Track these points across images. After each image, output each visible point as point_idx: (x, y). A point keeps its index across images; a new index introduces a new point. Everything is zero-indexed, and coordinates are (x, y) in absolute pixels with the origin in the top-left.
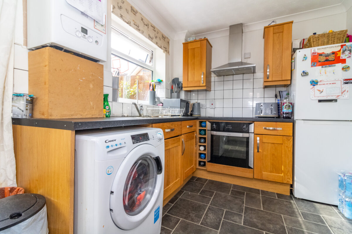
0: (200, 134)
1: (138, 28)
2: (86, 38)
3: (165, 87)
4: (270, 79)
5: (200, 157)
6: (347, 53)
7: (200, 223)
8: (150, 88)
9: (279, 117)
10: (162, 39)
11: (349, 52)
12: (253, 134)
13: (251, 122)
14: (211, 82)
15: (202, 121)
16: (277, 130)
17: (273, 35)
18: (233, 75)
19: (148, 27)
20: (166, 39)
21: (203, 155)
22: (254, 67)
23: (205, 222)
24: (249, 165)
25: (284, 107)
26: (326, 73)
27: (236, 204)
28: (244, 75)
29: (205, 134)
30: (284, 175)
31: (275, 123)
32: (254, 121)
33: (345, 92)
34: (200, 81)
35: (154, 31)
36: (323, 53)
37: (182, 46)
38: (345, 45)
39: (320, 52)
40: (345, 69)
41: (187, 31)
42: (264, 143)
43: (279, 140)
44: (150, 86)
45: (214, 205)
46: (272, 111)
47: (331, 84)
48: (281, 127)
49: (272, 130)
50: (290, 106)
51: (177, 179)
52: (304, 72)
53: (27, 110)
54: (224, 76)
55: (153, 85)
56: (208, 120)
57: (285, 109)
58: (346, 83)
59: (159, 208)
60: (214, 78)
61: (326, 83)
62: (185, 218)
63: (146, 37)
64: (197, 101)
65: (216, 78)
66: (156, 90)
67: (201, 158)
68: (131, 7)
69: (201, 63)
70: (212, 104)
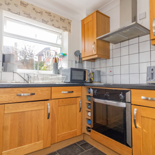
1: (29, 16)
13: (128, 89)
14: (110, 50)
15: (88, 87)
18: (129, 40)
20: (66, 21)
24: (127, 142)
28: (140, 37)
29: (90, 101)
32: (131, 89)
34: (92, 51)
35: (49, 16)
42: (143, 117)
54: (120, 42)
60: (112, 46)
69: (93, 34)
70: (111, 71)
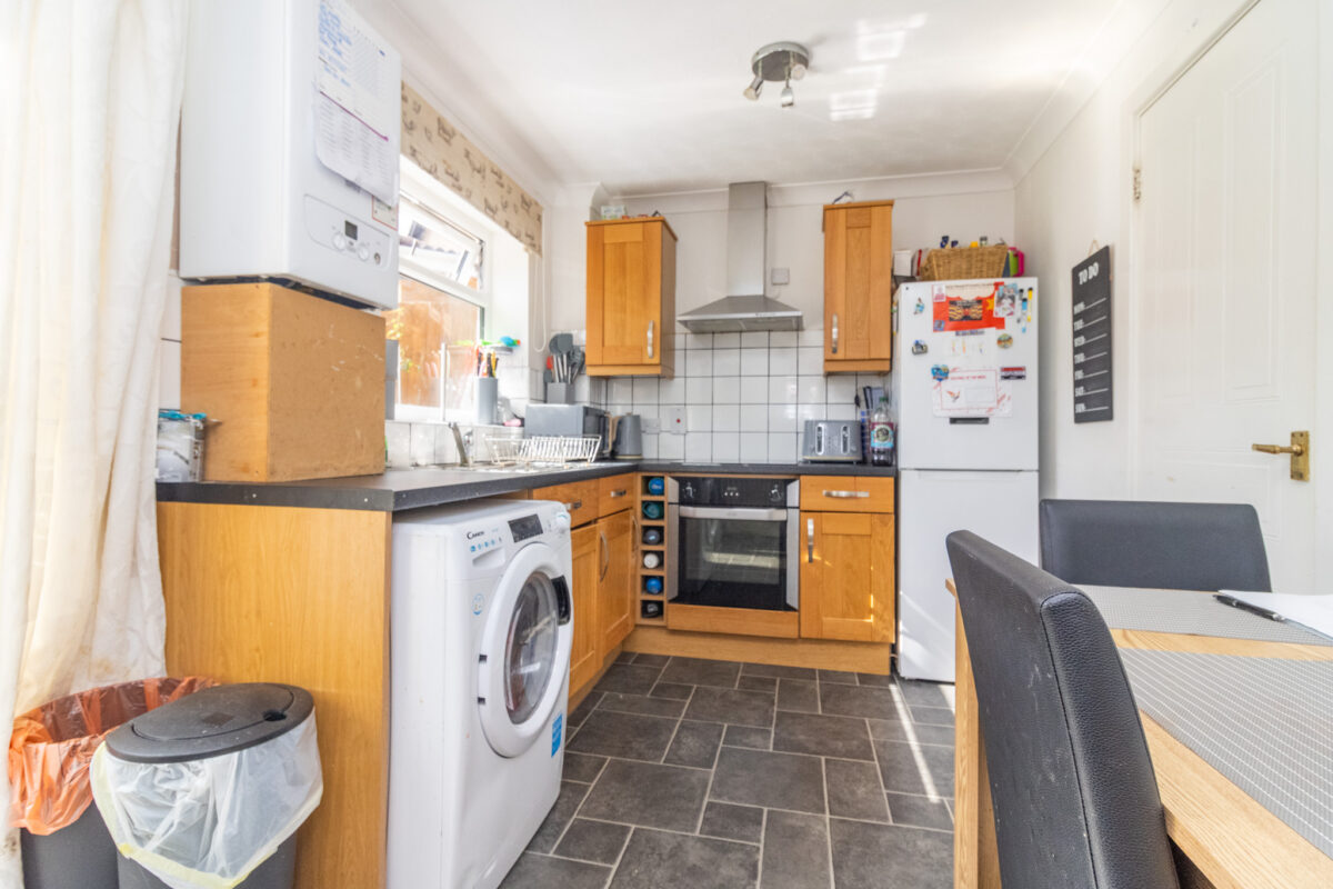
0: (645, 516)
1: (456, 183)
2: (353, 250)
3: (526, 363)
4: (840, 356)
5: (645, 588)
6: (1007, 302)
7: (663, 759)
8: (479, 368)
9: (863, 462)
10: (521, 211)
11: (1010, 301)
12: (797, 511)
13: (792, 477)
14: (674, 350)
15: (651, 476)
16: (856, 498)
17: (847, 233)
18: (741, 332)
19: (484, 177)
20: (533, 209)
21: (653, 583)
22: (799, 319)
23: (675, 758)
24: (789, 601)
25: (874, 433)
26: (964, 349)
27: (754, 709)
28: (772, 334)
29: (661, 517)
30: (876, 622)
31: (852, 479)
32: (799, 475)
33: (1005, 401)
34: (642, 350)
35: (498, 187)
36: (959, 298)
37: (584, 230)
38: (1002, 283)
39: (953, 294)
40: (1004, 342)
41: (598, 183)
42: (824, 536)
43: (861, 526)
44: (480, 360)
45: (695, 717)
46: (845, 443)
47: (974, 377)
48: (868, 491)
49: (846, 498)
50: (887, 432)
51: (587, 652)
52: (917, 344)
53: (196, 458)
54: (713, 333)
55: (489, 359)
56: (670, 472)
57: (876, 441)
58: (1006, 378)
59: (560, 718)
60: (682, 337)
61: (965, 375)
62: (619, 755)
63: (478, 208)
64: (628, 409)
65: (690, 337)
66: (497, 374)
67: (650, 593)
68: (439, 120)
69: (645, 291)
70: (678, 421)
